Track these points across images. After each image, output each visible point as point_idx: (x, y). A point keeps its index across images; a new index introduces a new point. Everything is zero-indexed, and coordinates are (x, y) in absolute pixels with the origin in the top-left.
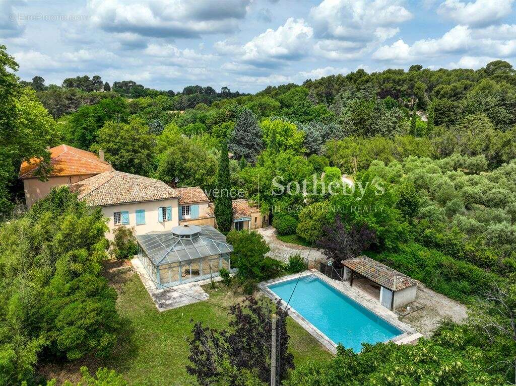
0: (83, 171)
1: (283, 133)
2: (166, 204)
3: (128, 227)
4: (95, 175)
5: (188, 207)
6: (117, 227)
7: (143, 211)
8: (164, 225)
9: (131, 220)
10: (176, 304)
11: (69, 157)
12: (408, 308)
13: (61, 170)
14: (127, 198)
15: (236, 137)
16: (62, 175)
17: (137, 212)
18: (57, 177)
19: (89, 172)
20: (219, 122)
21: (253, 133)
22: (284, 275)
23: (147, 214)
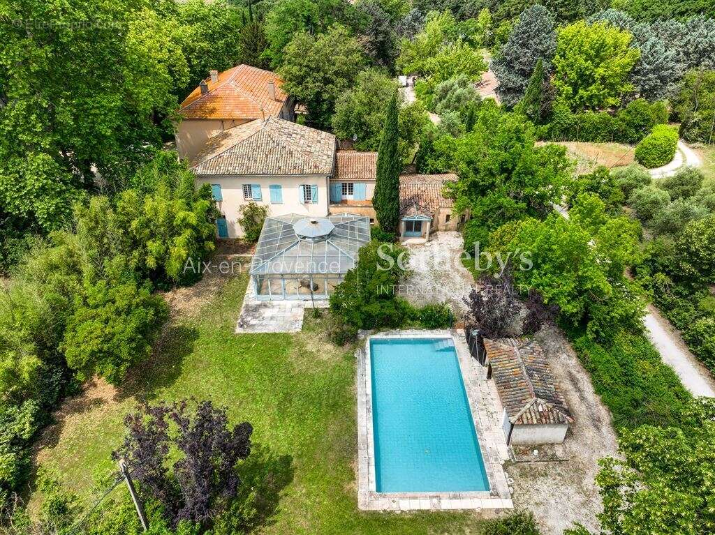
0: (237, 114)
1: (593, 53)
2: (310, 182)
3: (259, 204)
4: (251, 120)
5: (351, 186)
6: (247, 203)
7: (279, 187)
8: (308, 209)
9: (264, 196)
10: (260, 327)
11: (227, 92)
12: (536, 452)
13: (213, 111)
14: (259, 167)
15: (508, 55)
16: (212, 118)
17: (271, 187)
18: (206, 119)
19: (244, 116)
20: (515, 14)
21: (536, 50)
22: (411, 327)
23: (284, 191)
